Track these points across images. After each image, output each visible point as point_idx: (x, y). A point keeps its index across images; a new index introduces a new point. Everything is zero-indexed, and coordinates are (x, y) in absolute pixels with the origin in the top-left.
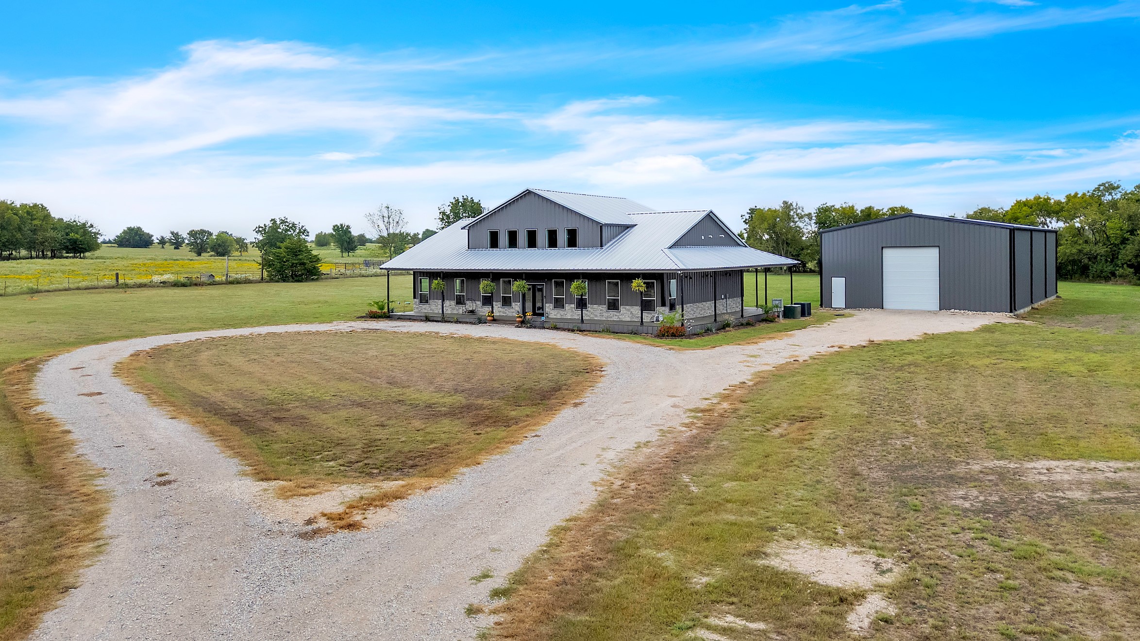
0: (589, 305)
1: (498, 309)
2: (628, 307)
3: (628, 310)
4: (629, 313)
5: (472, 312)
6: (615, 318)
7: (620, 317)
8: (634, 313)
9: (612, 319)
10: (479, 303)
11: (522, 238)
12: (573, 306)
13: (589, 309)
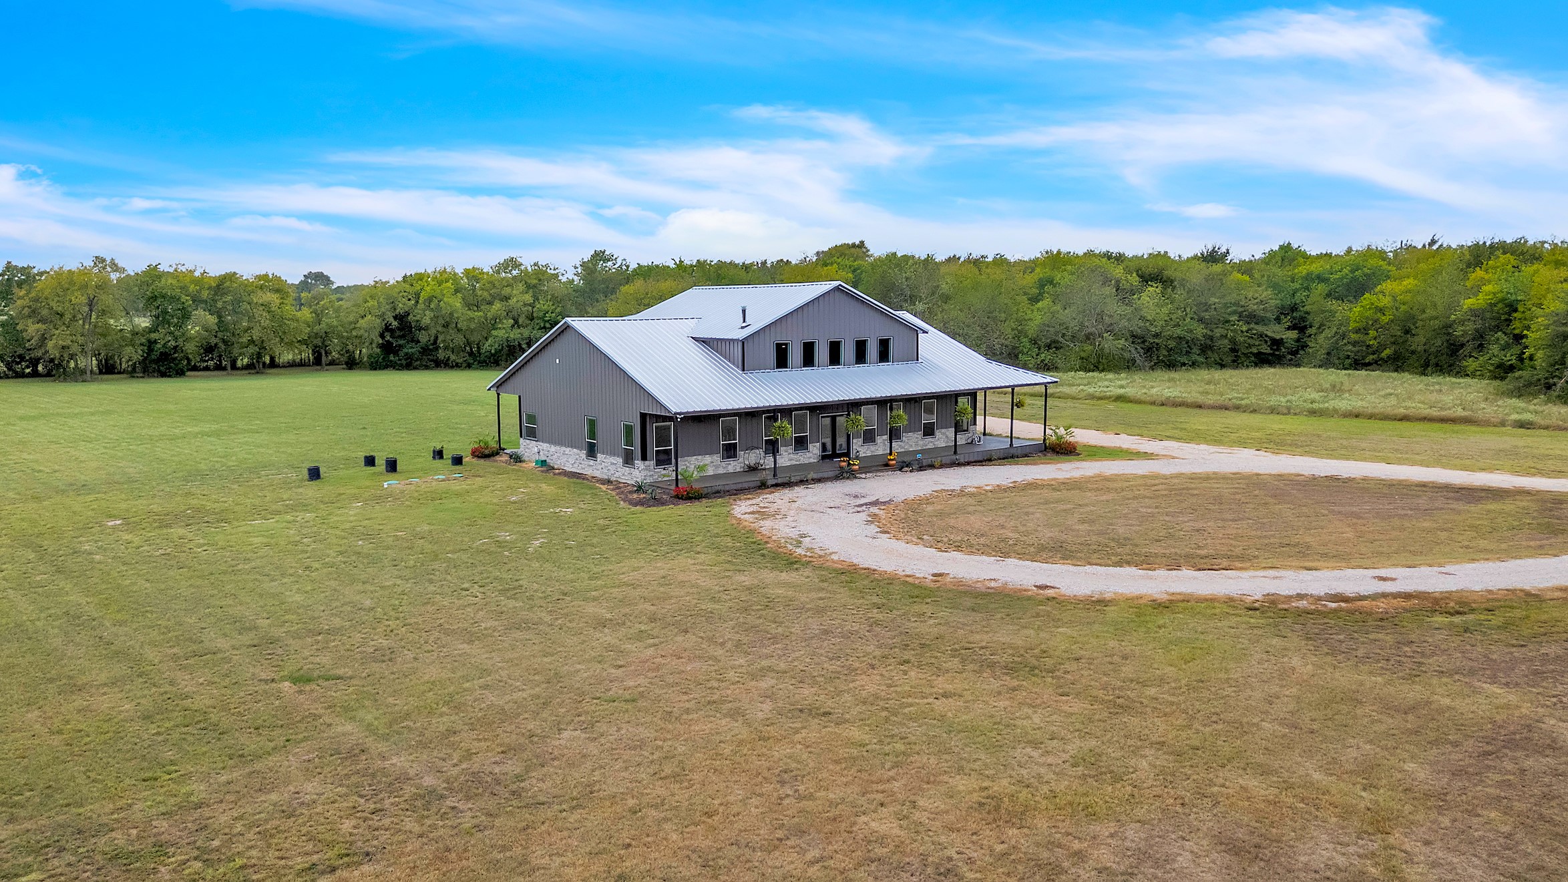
1: (787, 457)
11: (822, 353)
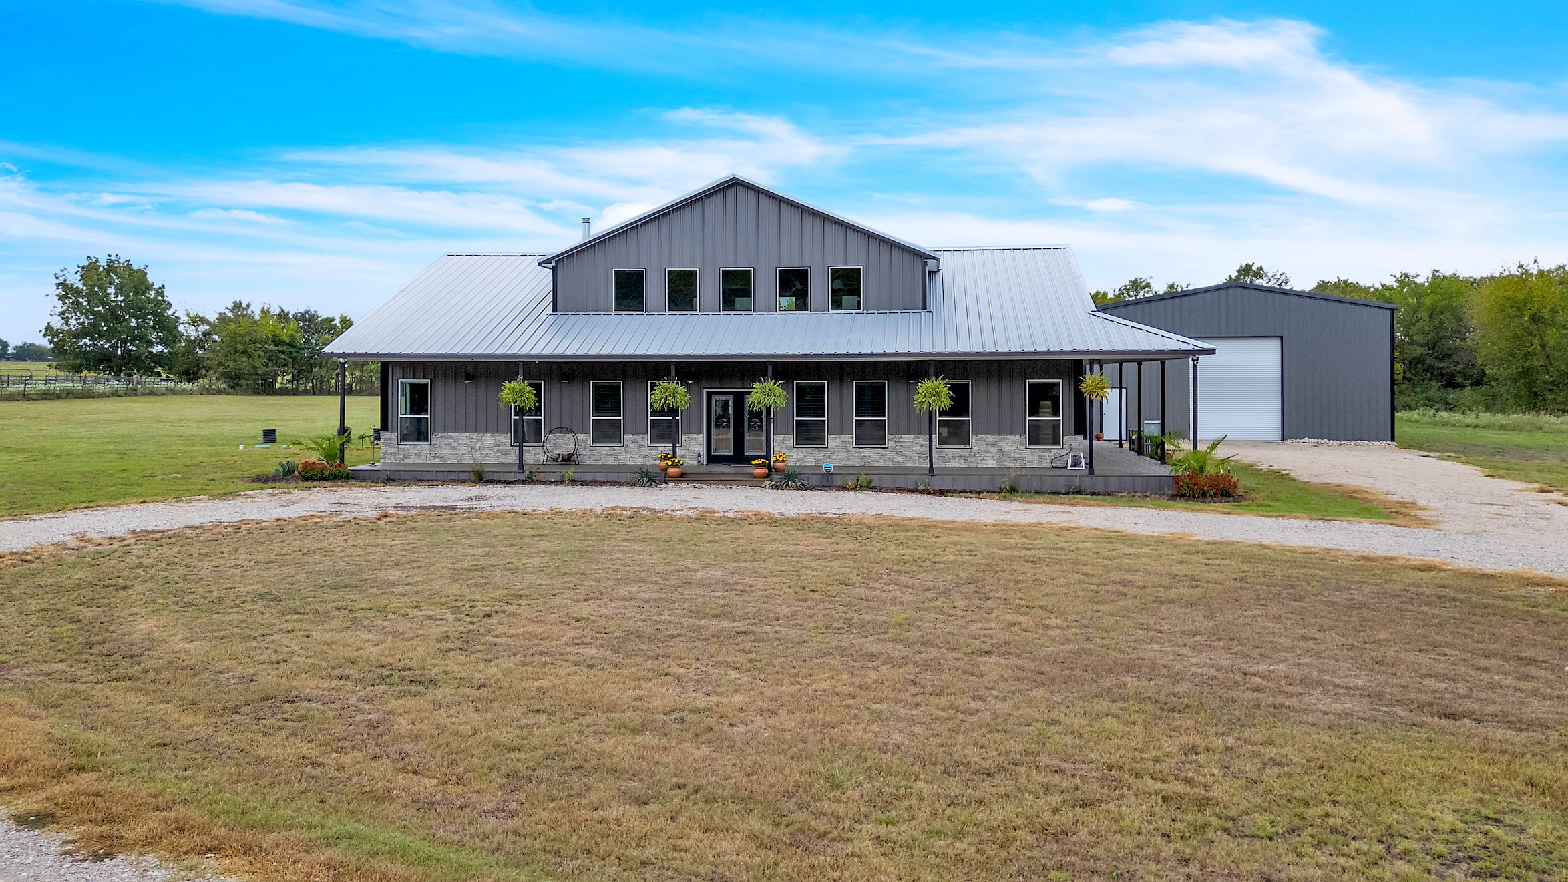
0: (891, 436)
2: (991, 438)
3: (993, 444)
4: (995, 450)
5: (568, 459)
6: (958, 463)
7: (973, 459)
8: (1007, 449)
9: (950, 465)
10: (585, 438)
12: (847, 438)
13: (891, 444)
